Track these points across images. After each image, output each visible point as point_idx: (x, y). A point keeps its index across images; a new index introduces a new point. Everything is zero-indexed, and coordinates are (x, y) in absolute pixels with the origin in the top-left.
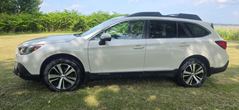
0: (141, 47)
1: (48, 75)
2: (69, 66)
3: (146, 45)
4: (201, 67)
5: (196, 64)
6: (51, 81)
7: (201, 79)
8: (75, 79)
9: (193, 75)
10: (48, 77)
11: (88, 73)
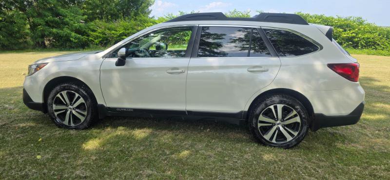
0: (180, 71)
1: (52, 104)
2: (77, 95)
3: (188, 68)
4: (295, 112)
5: (283, 105)
6: (56, 114)
7: (296, 134)
8: (85, 113)
9: (278, 124)
10: (52, 107)
11: (102, 106)
